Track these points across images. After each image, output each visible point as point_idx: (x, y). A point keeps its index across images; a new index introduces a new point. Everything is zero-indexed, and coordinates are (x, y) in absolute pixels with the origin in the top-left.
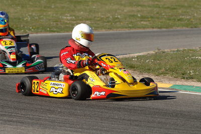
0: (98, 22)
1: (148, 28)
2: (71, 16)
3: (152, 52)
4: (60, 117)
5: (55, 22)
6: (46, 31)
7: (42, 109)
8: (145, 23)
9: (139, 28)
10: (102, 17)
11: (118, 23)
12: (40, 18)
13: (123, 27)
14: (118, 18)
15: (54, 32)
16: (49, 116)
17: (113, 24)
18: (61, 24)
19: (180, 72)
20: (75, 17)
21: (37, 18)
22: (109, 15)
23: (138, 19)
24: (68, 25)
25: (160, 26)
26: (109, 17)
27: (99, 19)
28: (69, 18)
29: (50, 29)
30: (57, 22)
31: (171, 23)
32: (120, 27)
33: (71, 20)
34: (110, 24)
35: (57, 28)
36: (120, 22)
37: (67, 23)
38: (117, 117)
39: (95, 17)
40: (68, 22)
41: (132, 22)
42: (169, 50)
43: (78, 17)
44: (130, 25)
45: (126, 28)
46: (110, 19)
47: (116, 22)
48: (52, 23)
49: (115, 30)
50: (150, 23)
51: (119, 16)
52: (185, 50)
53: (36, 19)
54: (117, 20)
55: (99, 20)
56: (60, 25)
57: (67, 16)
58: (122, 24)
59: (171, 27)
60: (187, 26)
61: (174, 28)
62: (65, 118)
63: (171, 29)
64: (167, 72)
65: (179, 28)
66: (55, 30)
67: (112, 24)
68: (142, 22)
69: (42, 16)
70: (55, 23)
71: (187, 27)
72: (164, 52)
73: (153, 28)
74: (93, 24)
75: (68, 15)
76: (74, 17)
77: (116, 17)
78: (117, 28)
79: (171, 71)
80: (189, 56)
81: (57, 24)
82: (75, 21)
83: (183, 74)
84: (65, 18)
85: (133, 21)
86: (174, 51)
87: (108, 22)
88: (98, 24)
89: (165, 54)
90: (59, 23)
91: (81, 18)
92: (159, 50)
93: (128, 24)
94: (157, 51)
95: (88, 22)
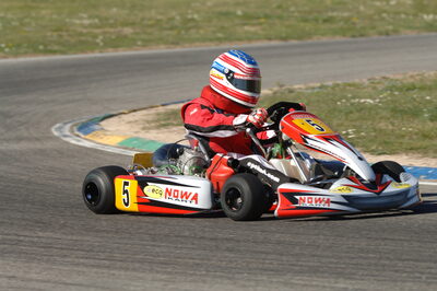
0: (149, 30)
1: (258, 39)
2: (90, 17)
3: (266, 91)
4: (64, 236)
5: (56, 31)
6: (36, 52)
7: (24, 220)
8: (252, 29)
9: (240, 40)
10: (159, 17)
11: (193, 31)
12: (23, 24)
13: (204, 40)
14: (193, 20)
15: (54, 52)
16: (40, 234)
17: (183, 32)
18: (69, 35)
20: (101, 20)
21: (17, 24)
22: (174, 13)
23: (237, 21)
24: (83, 38)
25: (284, 35)
26: (173, 19)
27: (151, 22)
28: (86, 22)
29: (45, 46)
30: (61, 30)
31: (308, 27)
32: (198, 40)
33: (91, 26)
34: (174, 32)
35: (59, 44)
36: (197, 27)
37: (81, 34)
38: (187, 233)
39: (143, 19)
40: (85, 31)
41: (223, 28)
42: (302, 86)
43: (107, 19)
44: (220, 35)
45: (211, 40)
46: (176, 23)
47: (188, 29)
48: (49, 34)
49: (187, 45)
50: (263, 30)
51: (196, 16)
52: (338, 85)
53: (15, 27)
54: (190, 25)
55: (152, 26)
56: (66, 38)
57: (82, 18)
58: (202, 32)
59: (309, 35)
60: (343, 32)
61: (315, 39)
62: (74, 238)
63: (310, 41)
65: (324, 39)
66: (56, 48)
67: (180, 33)
68: (246, 28)
69: (27, 20)
70: (55, 34)
71: (344, 36)
72: (291, 91)
73: (270, 39)
74: (138, 34)
75: (85, 16)
76: (97, 21)
77: (190, 17)
78: (192, 41)
80: (345, 97)
81: (61, 36)
82: (100, 27)
84: (78, 22)
85: (226, 25)
86: (313, 88)
87: (172, 29)
88: (150, 34)
89: (293, 95)
90: (64, 33)
91: (112, 21)
92: (281, 86)
93: (214, 32)
94: (276, 89)
95: (128, 31)
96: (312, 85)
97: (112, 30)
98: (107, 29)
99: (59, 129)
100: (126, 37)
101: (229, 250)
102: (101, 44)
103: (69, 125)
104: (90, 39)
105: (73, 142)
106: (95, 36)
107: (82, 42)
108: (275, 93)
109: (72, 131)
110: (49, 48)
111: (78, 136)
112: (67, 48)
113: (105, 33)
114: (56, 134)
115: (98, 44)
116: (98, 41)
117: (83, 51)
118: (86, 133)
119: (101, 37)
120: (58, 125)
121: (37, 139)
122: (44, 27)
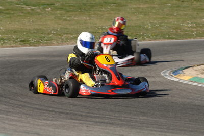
99: (164, 73)
103: (169, 71)
104: (190, 33)
105: (169, 78)
106: (193, 32)
107: (186, 34)
109: (170, 74)
110: (171, 37)
111: (172, 76)
112: (179, 36)
113: (197, 30)
114: (162, 75)
116: (194, 34)
117: (186, 39)
118: (176, 75)
119: (195, 32)
120: (164, 71)
121: (153, 77)
122: (170, 27)
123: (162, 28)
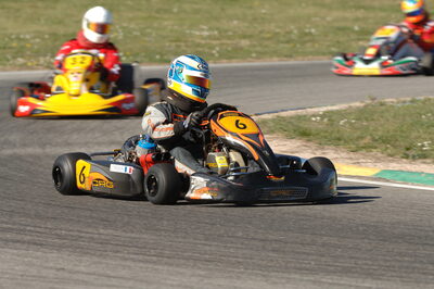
0: (266, 43)
2: (210, 29)
3: (358, 104)
4: (124, 234)
5: (176, 41)
6: (152, 61)
7: (91, 217)
10: (278, 30)
11: (309, 45)
12: (143, 34)
14: (310, 33)
16: (102, 231)
17: (298, 46)
18: (187, 46)
19: (402, 143)
20: (220, 32)
21: (138, 34)
22: (292, 27)
23: (353, 36)
24: (200, 49)
26: (290, 32)
27: (268, 35)
28: (206, 33)
29: (162, 55)
30: (178, 40)
32: (311, 53)
33: (210, 37)
34: (291, 45)
36: (313, 41)
37: (198, 45)
38: (240, 234)
39: (261, 32)
40: (203, 42)
41: (338, 42)
42: (394, 100)
43: (226, 31)
44: (333, 49)
45: (324, 54)
46: (293, 37)
47: (304, 43)
49: (300, 58)
51: (313, 31)
52: (429, 100)
53: (136, 37)
54: (307, 38)
55: (268, 39)
57: (203, 30)
58: (317, 45)
62: (133, 235)
64: (376, 144)
67: (295, 46)
69: (149, 30)
70: (174, 44)
72: (382, 104)
74: (254, 46)
75: (205, 27)
76: (216, 33)
77: (307, 31)
78: (305, 54)
79: (384, 142)
80: (432, 112)
81: (179, 46)
82: (218, 39)
83: (408, 149)
84: (197, 33)
85: (341, 39)
86: (404, 102)
87: (288, 42)
88: (266, 46)
89: (383, 108)
90: (183, 44)
91: (230, 33)
92: (373, 99)
93: (329, 46)
94: (369, 102)
95: (245, 43)
96: (403, 99)
97: (229, 42)
98: (224, 41)
100: (241, 49)
101: (273, 251)
102: (217, 55)
104: (207, 50)
106: (212, 48)
108: (365, 106)
110: (165, 57)
113: (222, 44)
115: (213, 55)
116: (214, 52)
119: (217, 49)
122: (164, 37)
123: (147, 39)
